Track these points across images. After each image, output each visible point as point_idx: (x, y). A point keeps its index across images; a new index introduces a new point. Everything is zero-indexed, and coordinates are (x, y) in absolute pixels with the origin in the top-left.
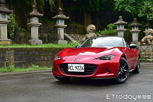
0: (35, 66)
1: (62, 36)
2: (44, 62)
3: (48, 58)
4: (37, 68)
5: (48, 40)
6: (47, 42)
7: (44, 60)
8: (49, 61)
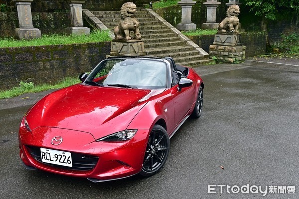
0: (26, 84)
1: (78, 19)
2: (46, 71)
3: (52, 65)
4: (29, 88)
5: (55, 24)
6: (52, 28)
7: (45, 68)
8: (54, 70)
